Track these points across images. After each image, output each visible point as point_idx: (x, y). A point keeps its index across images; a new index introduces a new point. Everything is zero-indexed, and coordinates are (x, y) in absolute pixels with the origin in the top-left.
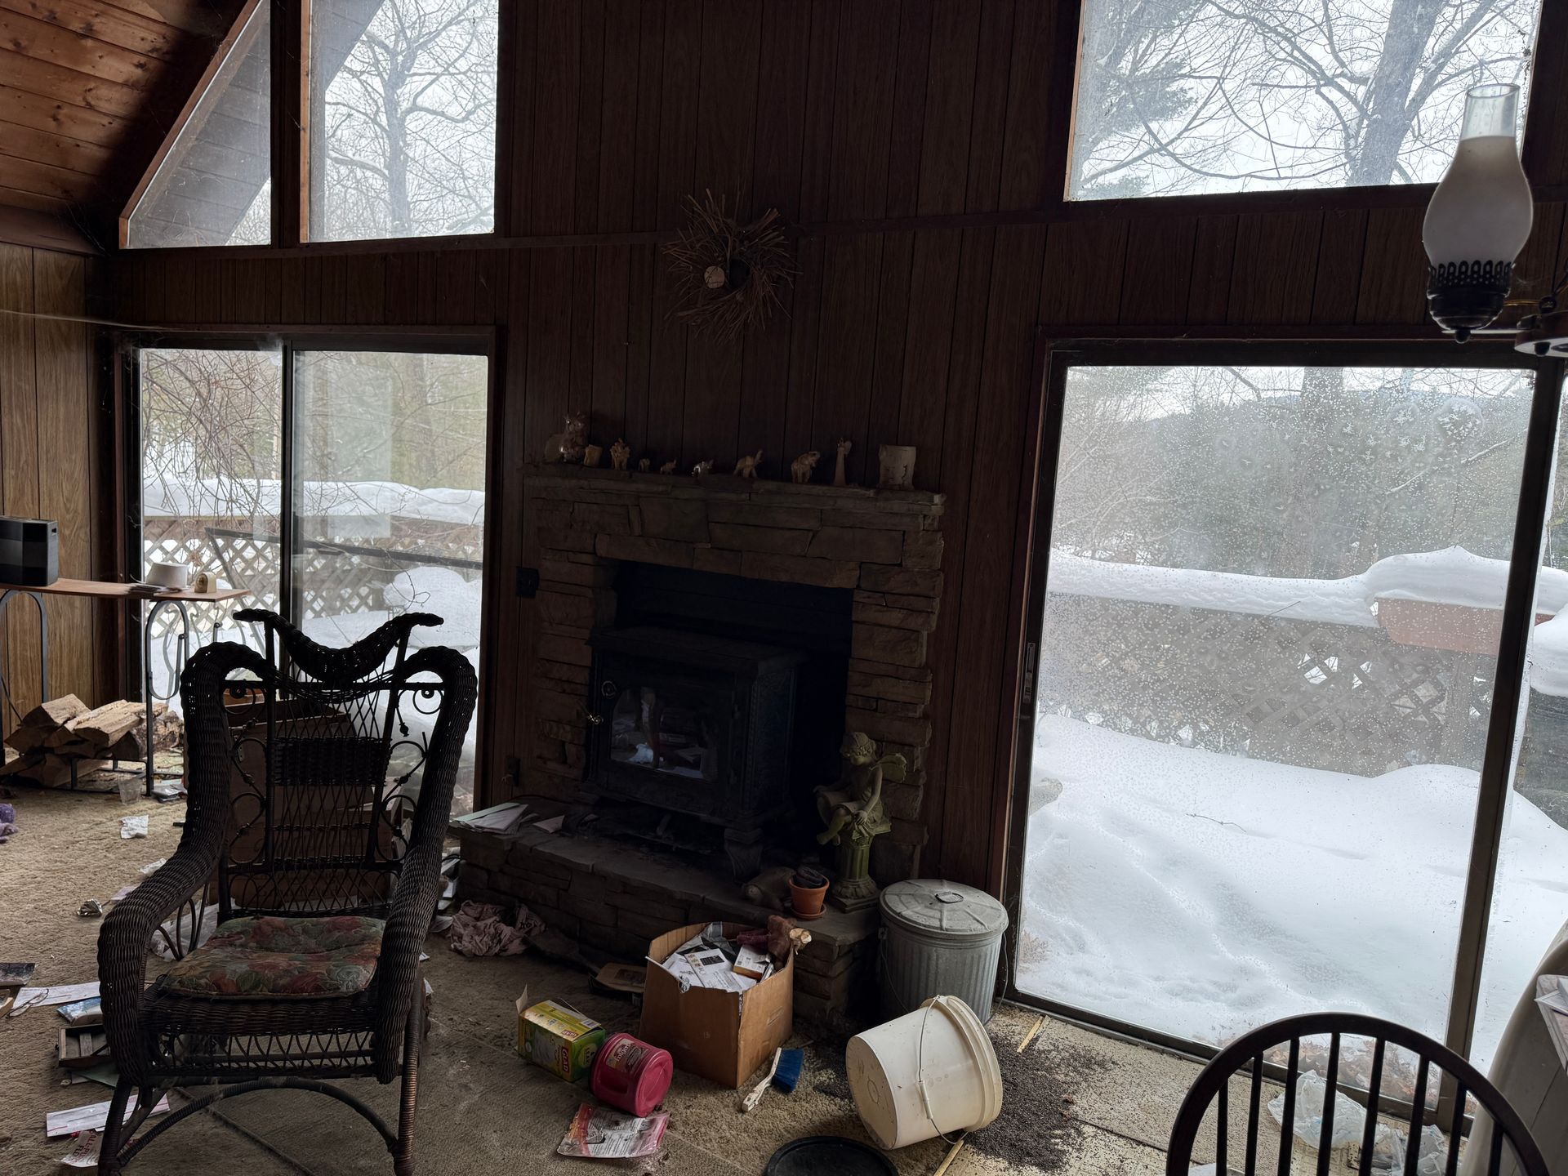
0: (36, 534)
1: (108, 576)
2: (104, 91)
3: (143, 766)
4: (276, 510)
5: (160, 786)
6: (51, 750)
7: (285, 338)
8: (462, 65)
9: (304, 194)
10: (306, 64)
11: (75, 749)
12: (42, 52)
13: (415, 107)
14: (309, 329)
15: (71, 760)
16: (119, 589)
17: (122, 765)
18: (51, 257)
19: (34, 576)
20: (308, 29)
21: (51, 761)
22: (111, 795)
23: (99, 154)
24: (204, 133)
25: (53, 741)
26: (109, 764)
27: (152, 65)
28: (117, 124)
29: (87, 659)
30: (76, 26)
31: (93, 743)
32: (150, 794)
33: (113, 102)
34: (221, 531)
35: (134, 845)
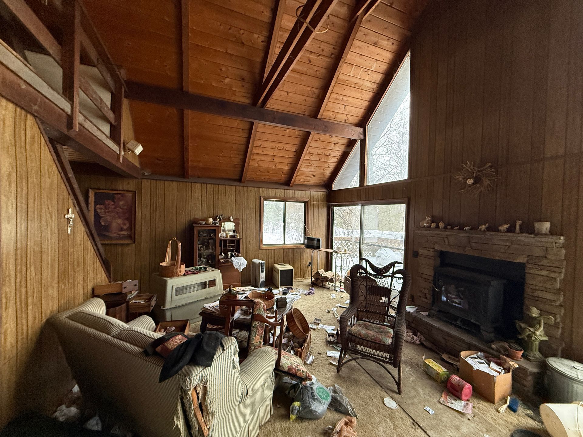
0: (318, 240)
1: (328, 248)
2: (331, 164)
3: (334, 284)
4: (358, 236)
5: (337, 289)
6: (319, 279)
7: (361, 203)
8: (385, 144)
9: (365, 176)
10: (366, 152)
11: (323, 279)
12: (323, 160)
13: (375, 154)
14: (366, 202)
15: (322, 281)
16: (331, 251)
17: (330, 283)
18: (322, 193)
19: (318, 248)
20: (367, 146)
21: (319, 281)
22: (329, 289)
23: (329, 175)
24: (347, 168)
25: (320, 278)
26: (328, 283)
27: (339, 158)
28: (333, 169)
29: (324, 263)
30: (328, 154)
31: (326, 279)
32: (335, 290)
33: (332, 165)
34: (347, 240)
35: (333, 299)
